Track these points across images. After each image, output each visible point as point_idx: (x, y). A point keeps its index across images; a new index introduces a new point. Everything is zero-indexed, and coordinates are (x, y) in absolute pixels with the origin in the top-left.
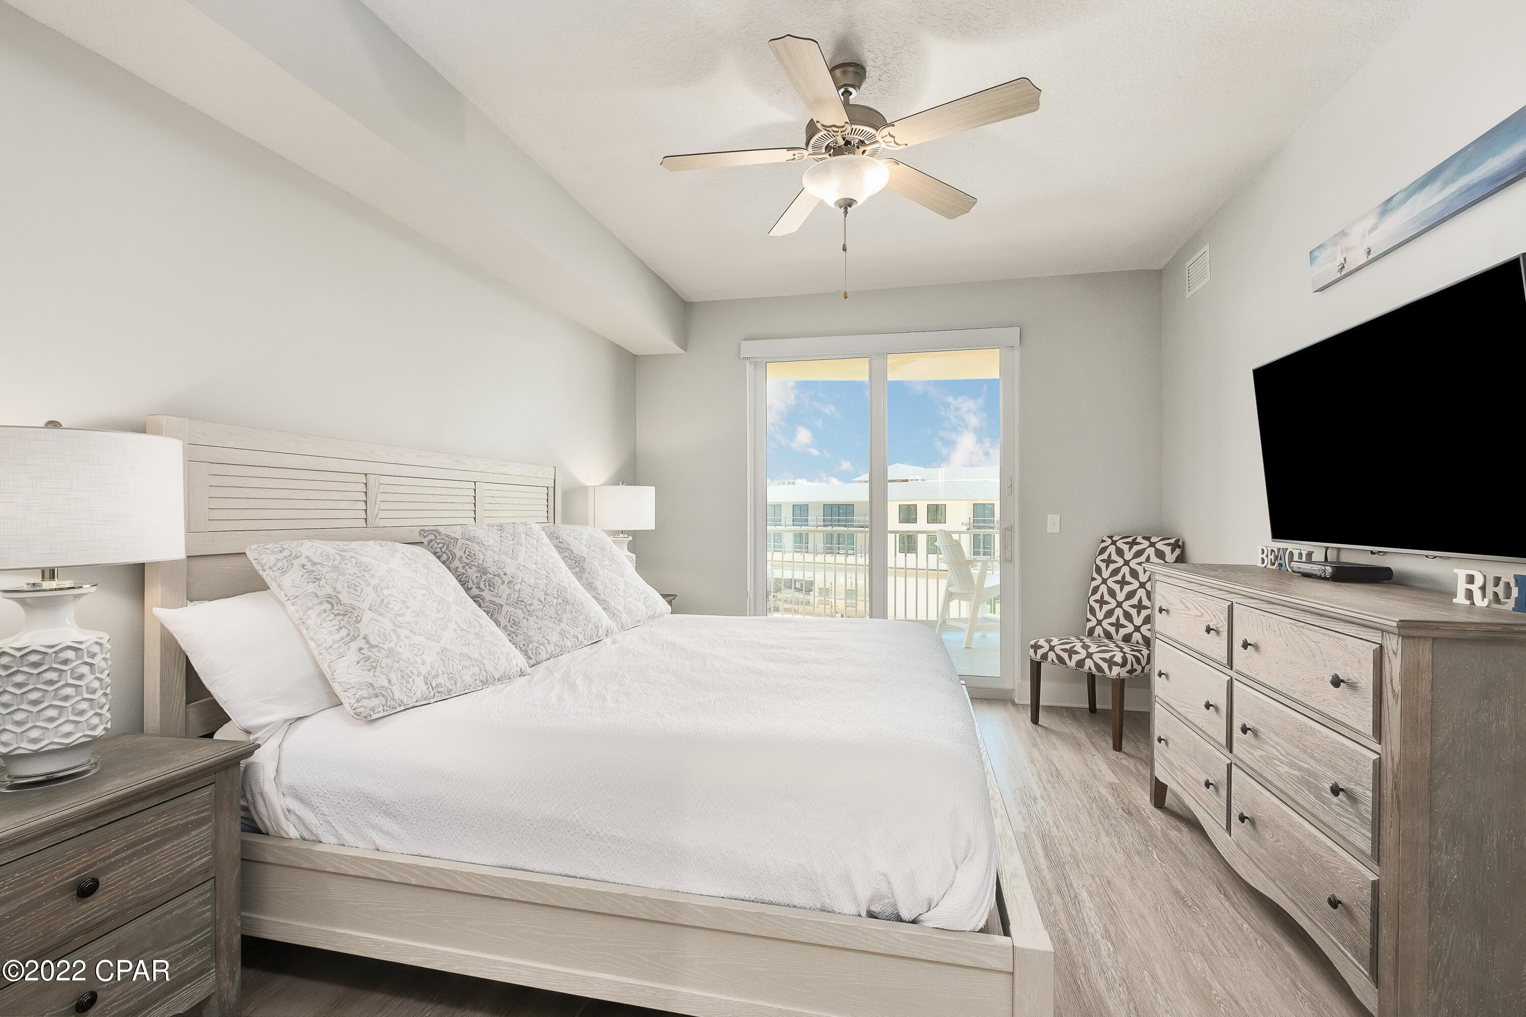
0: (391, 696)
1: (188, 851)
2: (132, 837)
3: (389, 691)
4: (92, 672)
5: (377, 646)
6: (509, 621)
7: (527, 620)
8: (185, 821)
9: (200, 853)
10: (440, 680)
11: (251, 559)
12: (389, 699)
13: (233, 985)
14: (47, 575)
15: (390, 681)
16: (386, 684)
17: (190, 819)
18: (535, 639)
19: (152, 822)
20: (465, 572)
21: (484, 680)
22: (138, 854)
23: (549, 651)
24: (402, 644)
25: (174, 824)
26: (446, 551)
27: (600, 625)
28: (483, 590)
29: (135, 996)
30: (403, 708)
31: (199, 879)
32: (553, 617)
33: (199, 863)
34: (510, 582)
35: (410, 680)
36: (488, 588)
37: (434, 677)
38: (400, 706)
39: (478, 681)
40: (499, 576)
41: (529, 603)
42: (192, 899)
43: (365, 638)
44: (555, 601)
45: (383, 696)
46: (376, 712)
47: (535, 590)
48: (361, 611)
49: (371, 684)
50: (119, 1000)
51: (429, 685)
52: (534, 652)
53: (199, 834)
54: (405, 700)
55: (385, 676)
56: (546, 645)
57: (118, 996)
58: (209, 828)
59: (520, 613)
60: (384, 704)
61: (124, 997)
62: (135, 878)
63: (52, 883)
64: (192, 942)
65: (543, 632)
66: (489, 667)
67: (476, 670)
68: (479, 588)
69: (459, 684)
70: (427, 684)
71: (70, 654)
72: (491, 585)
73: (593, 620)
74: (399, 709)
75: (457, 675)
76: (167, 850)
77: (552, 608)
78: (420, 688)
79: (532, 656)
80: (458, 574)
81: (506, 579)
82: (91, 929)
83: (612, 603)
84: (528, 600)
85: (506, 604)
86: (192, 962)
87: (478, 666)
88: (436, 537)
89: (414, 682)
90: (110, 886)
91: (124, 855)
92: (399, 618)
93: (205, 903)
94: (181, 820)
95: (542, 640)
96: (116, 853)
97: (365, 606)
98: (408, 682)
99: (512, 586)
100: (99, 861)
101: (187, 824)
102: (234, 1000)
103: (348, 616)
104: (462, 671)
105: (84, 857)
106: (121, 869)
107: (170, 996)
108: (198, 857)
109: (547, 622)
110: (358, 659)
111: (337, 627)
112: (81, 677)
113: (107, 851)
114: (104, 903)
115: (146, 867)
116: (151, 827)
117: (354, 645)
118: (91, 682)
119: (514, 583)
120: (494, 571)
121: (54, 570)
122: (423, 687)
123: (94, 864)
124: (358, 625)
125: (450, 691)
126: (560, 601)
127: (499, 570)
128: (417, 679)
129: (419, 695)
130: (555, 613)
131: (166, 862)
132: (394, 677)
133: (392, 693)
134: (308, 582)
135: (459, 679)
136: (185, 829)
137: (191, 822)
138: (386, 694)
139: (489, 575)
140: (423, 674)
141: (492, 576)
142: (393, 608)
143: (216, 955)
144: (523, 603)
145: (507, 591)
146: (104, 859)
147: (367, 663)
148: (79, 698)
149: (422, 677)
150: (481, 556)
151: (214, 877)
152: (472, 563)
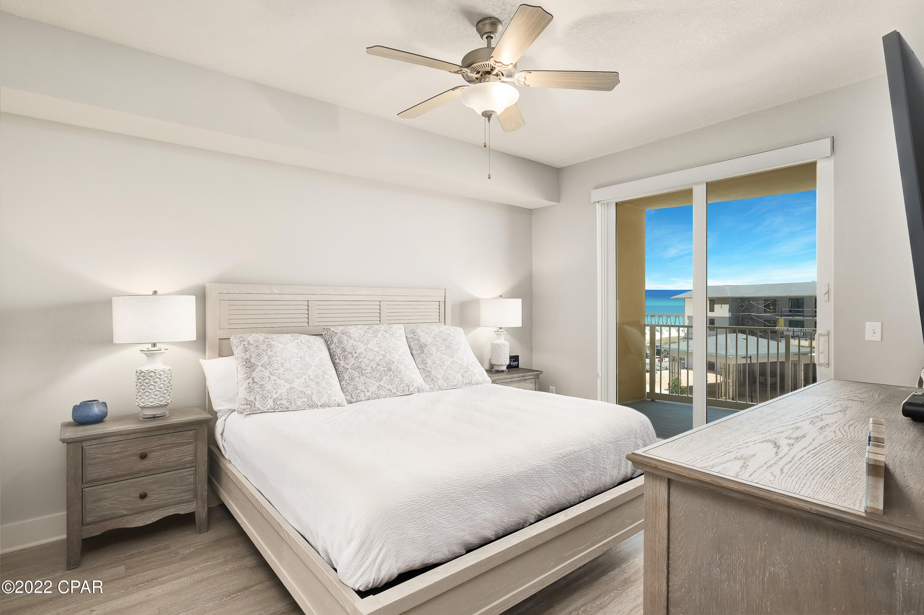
0: (254, 405)
1: (183, 453)
2: (161, 442)
3: (253, 403)
4: (160, 381)
5: (256, 383)
6: (349, 378)
7: (360, 378)
8: (182, 441)
9: (188, 455)
10: (282, 402)
11: (231, 341)
12: (252, 407)
13: (204, 511)
14: (153, 345)
15: (255, 399)
16: (253, 400)
17: (184, 441)
18: (360, 388)
19: (168, 438)
20: (335, 351)
21: (310, 405)
22: (164, 449)
23: (367, 396)
24: (270, 383)
25: (178, 441)
26: (330, 339)
27: (411, 385)
28: (341, 360)
29: (163, 501)
30: (260, 412)
31: (189, 465)
32: (377, 377)
33: (188, 459)
34: (357, 357)
35: (266, 400)
36: (343, 359)
37: (279, 400)
38: (259, 410)
39: (306, 405)
40: (351, 353)
41: (365, 369)
42: (185, 472)
43: (253, 379)
44: (382, 369)
45: (250, 405)
46: (245, 411)
47: (371, 362)
48: (257, 366)
49: (246, 399)
50: (157, 500)
51: (276, 403)
52: (356, 395)
53: (188, 448)
54: (261, 408)
55: (253, 396)
56: (366, 392)
57: (156, 498)
58: (192, 446)
59: (356, 374)
60: (250, 408)
61: (158, 500)
62: (162, 458)
63: (132, 451)
64: (186, 488)
65: (367, 385)
66: (315, 399)
67: (306, 399)
68: (340, 359)
69: (293, 405)
70: (275, 403)
71: (152, 374)
72: (345, 358)
73: (406, 382)
74: (258, 412)
75: (293, 400)
76: (175, 450)
77: (378, 372)
78: (270, 403)
79: (354, 397)
80: (333, 351)
81: (355, 355)
82: (147, 471)
83: (433, 372)
84: (363, 366)
85: (351, 368)
86: (185, 496)
87: (308, 398)
88: (328, 332)
89: (267, 401)
90: (153, 458)
91: (158, 448)
92: (275, 371)
93: (191, 475)
94: (180, 440)
95: (364, 389)
96: (155, 447)
97: (259, 364)
98: (264, 400)
99: (357, 359)
100: (149, 448)
101: (183, 443)
102: (204, 517)
103: (250, 368)
104: (296, 399)
105: (144, 445)
106: (157, 453)
107: (177, 506)
108: (188, 456)
109: (372, 380)
110: (246, 387)
111: (245, 372)
112: (156, 382)
113: (152, 445)
114: (151, 463)
115: (166, 455)
116: (169, 440)
117: (247, 381)
118: (160, 384)
119: (359, 357)
120: (350, 350)
121: (155, 344)
122: (272, 404)
123: (147, 449)
124: (252, 373)
125: (287, 408)
126: (386, 369)
127: (353, 351)
128: (269, 400)
129: (268, 407)
130: (379, 376)
131: (174, 455)
132: (258, 397)
133: (255, 404)
134: (242, 352)
135: (293, 402)
136: (182, 444)
137: (185, 442)
138: (251, 404)
139: (346, 353)
140: (274, 398)
141: (347, 353)
142: (274, 366)
143: (196, 496)
144: (361, 369)
145: (353, 362)
146: (151, 448)
147: (249, 390)
148: (155, 390)
149: (272, 399)
150: (346, 342)
151: (195, 466)
152: (340, 346)
